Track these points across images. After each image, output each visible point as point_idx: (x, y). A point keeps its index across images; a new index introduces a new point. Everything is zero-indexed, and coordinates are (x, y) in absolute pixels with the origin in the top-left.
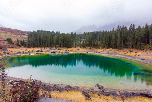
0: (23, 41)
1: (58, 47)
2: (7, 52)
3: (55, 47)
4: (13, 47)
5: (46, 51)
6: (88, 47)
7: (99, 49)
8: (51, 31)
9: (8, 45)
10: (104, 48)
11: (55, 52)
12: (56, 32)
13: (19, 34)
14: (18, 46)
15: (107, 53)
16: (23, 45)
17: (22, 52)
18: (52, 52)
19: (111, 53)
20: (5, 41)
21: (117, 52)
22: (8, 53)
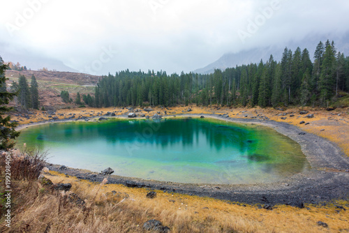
0: (89, 95)
1: (145, 106)
2: (53, 116)
3: (141, 106)
4: (69, 108)
5: (122, 114)
6: (213, 103)
7: (236, 108)
8: (146, 72)
9: (62, 103)
10: (245, 106)
11: (135, 116)
12: (158, 73)
13: (86, 83)
14: (79, 106)
15: (244, 117)
16: (87, 103)
17: (77, 116)
18: (130, 116)
19: (253, 119)
20: (59, 96)
21: (268, 116)
22: (55, 119)
